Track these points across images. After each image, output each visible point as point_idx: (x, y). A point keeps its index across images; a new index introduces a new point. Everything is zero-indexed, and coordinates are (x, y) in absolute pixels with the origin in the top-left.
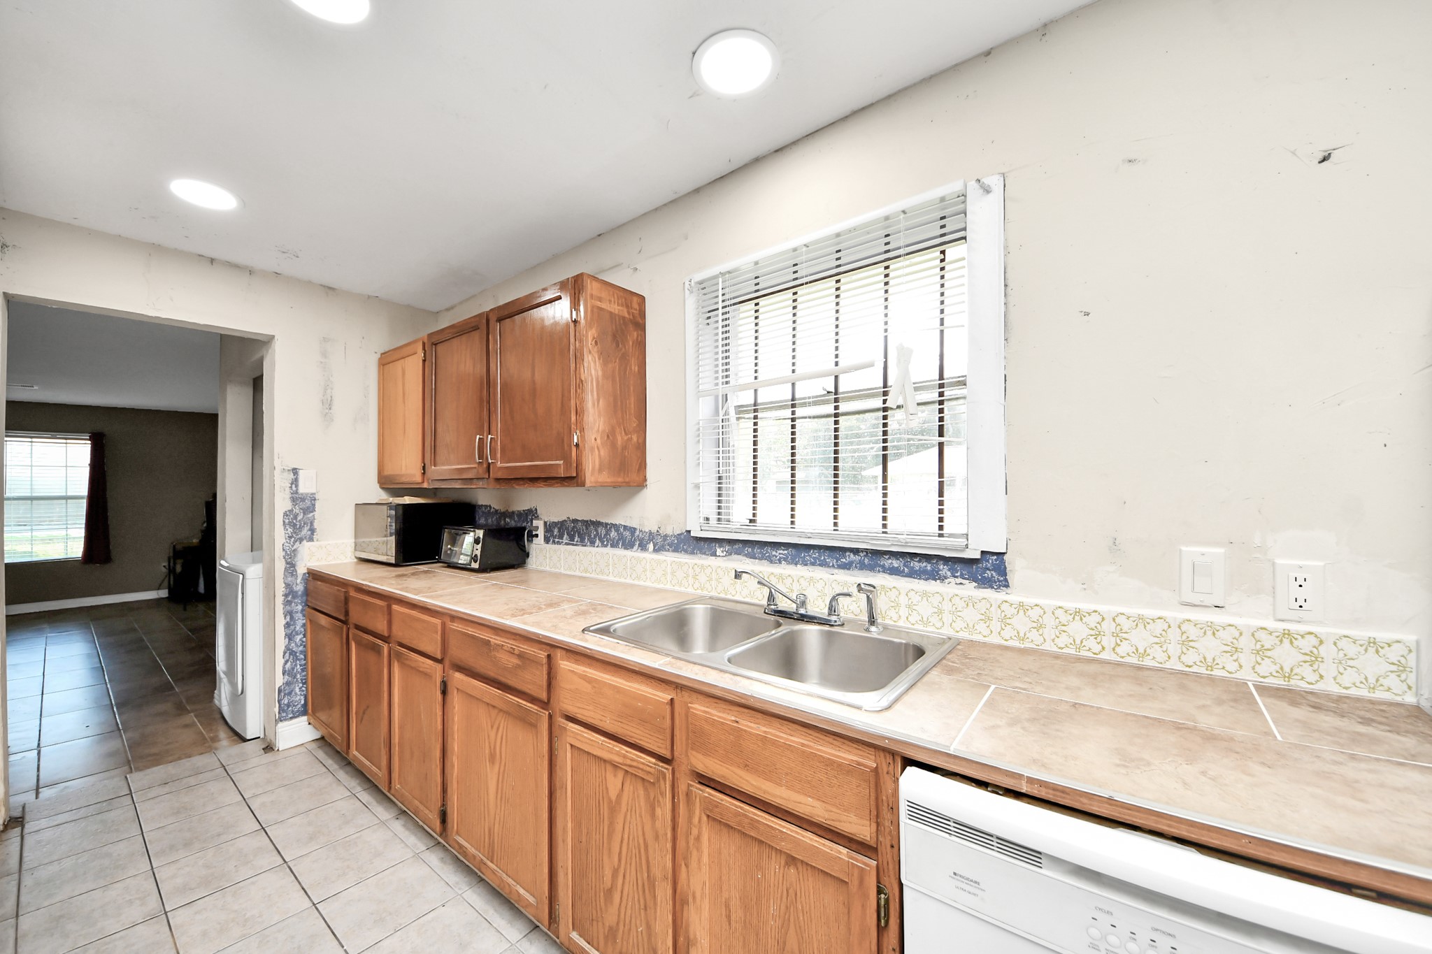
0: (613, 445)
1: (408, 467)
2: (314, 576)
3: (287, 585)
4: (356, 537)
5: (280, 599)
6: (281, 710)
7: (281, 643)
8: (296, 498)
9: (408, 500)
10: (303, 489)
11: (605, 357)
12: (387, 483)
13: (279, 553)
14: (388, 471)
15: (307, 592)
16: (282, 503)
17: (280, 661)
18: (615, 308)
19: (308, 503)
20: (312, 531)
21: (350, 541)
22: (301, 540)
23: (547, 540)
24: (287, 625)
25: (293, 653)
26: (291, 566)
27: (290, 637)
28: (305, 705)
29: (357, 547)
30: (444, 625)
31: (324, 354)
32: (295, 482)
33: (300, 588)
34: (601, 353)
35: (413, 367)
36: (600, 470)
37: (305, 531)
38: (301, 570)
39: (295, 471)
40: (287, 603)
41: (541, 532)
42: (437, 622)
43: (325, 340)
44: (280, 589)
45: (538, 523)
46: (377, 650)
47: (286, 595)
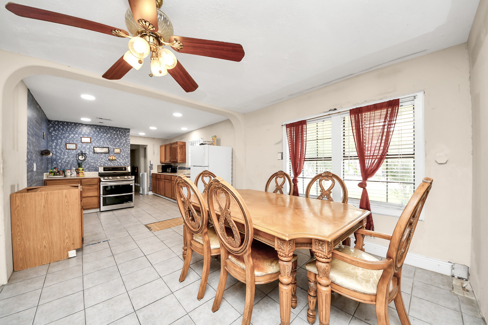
0: (181, 158)
1: (163, 161)
2: (153, 174)
3: (150, 175)
4: (158, 169)
5: (149, 177)
6: (149, 190)
7: (149, 182)
8: (151, 164)
9: (163, 165)
10: (151, 163)
11: (180, 149)
12: (161, 162)
13: (149, 171)
14: (161, 161)
15: (152, 176)
16: (149, 165)
17: (149, 184)
18: (181, 144)
19: (152, 165)
20: (152, 168)
21: (157, 170)
22: (151, 170)
23: (178, 169)
24: (150, 180)
25: (150, 183)
26: (150, 173)
27: (150, 181)
28: (152, 190)
29: (158, 171)
30: (165, 176)
31: (153, 146)
32: (150, 162)
33: (151, 175)
34: (179, 149)
35: (163, 148)
36: (180, 161)
37: (152, 169)
38: (151, 173)
39: (150, 161)
40: (150, 177)
41: (178, 168)
42: (164, 176)
43: (154, 145)
44: (149, 175)
45: (178, 167)
46: (159, 180)
47: (150, 176)
